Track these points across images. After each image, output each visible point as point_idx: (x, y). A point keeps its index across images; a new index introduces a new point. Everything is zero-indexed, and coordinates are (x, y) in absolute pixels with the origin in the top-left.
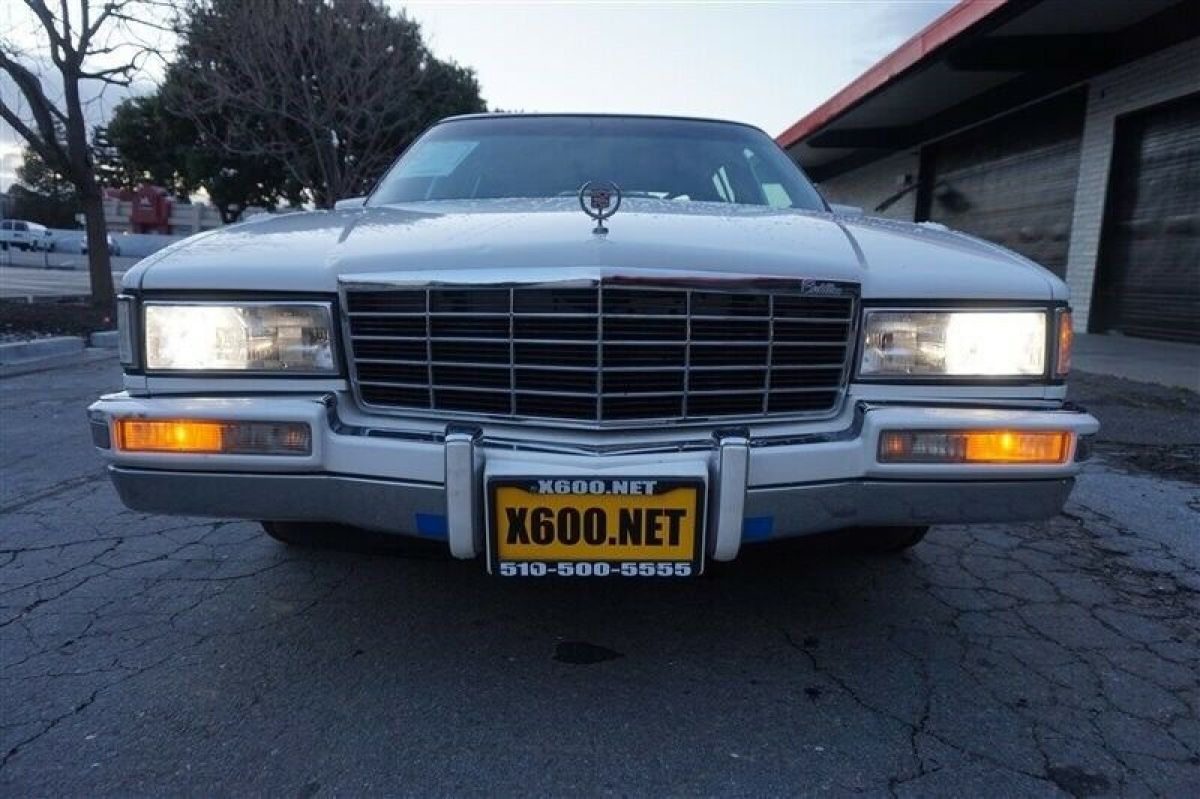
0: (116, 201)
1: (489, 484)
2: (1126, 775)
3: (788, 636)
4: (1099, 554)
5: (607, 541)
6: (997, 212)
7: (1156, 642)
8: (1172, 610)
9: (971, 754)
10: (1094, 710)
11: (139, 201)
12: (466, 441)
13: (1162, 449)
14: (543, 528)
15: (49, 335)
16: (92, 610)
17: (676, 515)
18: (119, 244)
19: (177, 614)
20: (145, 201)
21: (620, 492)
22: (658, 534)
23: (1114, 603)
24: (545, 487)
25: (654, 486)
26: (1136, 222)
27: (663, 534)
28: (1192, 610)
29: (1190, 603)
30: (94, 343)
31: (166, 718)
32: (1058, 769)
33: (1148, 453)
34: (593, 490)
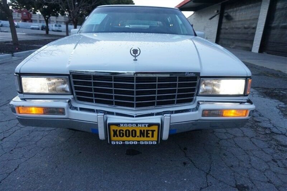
0: (17, 13)
1: (108, 125)
2: (253, 186)
3: (180, 147)
4: (254, 122)
5: (137, 137)
6: (239, 21)
7: (264, 148)
8: (269, 139)
9: (219, 181)
10: (248, 168)
11: (23, 13)
12: (102, 115)
13: (272, 90)
14: (121, 134)
15: (3, 53)
16: (17, 140)
17: (153, 131)
18: (19, 25)
19: (37, 141)
20: (25, 13)
21: (139, 126)
22: (149, 135)
23: (256, 137)
24: (121, 125)
25: (148, 125)
26: (273, 25)
27: (150, 135)
28: (273, 139)
29: (274, 137)
30: (14, 56)
31: (35, 172)
32: (238, 185)
33: (269, 91)
34: (133, 126)
